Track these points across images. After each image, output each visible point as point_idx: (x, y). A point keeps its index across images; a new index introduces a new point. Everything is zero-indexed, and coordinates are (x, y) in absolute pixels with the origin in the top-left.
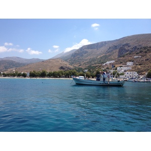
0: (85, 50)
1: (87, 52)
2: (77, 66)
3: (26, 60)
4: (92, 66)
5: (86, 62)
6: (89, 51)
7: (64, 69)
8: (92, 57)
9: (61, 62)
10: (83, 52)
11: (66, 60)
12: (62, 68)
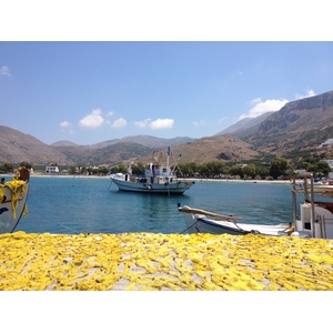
0: (292, 112)
1: (298, 117)
2: (267, 150)
3: (163, 141)
4: (302, 149)
5: (293, 140)
6: (303, 113)
7: (227, 158)
8: (308, 129)
9: (227, 143)
10: (287, 117)
11: (245, 139)
12: (223, 156)
